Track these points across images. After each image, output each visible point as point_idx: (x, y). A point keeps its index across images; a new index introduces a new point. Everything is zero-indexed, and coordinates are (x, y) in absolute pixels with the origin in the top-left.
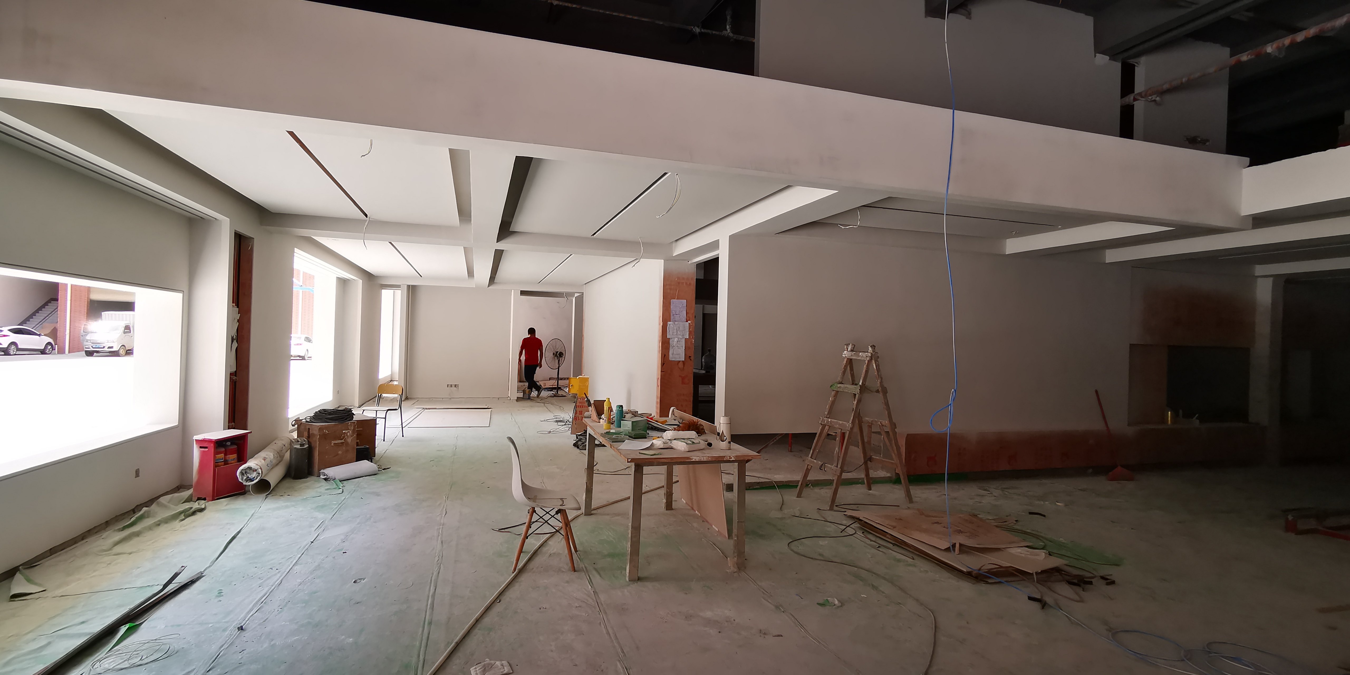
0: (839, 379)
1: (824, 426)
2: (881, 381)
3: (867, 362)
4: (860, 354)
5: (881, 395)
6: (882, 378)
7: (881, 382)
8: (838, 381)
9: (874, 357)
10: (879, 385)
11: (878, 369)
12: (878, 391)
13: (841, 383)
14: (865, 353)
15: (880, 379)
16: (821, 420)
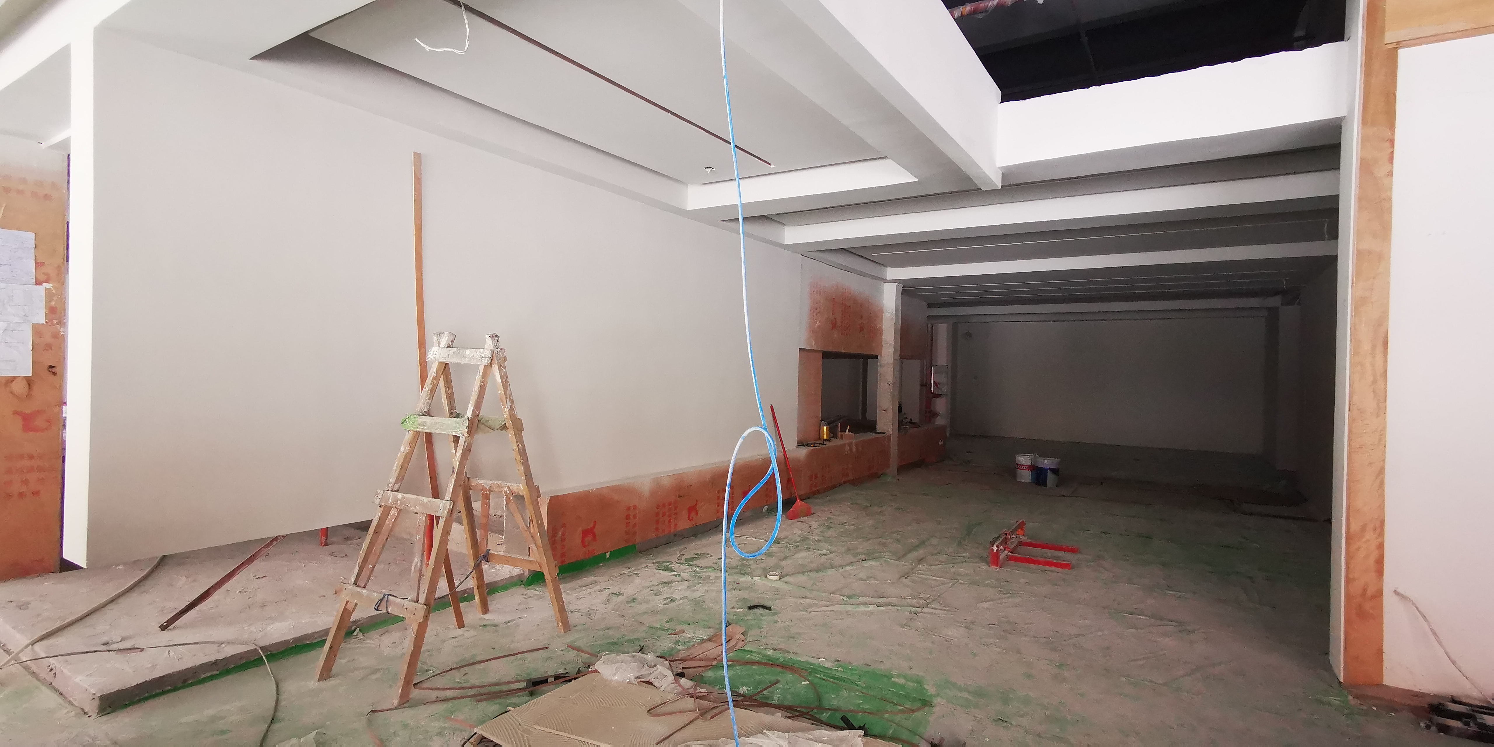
0: (422, 406)
1: (387, 510)
2: (511, 406)
3: (481, 368)
4: (468, 352)
5: (511, 434)
6: (512, 402)
7: (512, 409)
8: (419, 409)
9: (497, 359)
10: (506, 415)
11: (506, 384)
12: (504, 427)
13: (428, 414)
14: (478, 351)
15: (509, 404)
16: (380, 496)
